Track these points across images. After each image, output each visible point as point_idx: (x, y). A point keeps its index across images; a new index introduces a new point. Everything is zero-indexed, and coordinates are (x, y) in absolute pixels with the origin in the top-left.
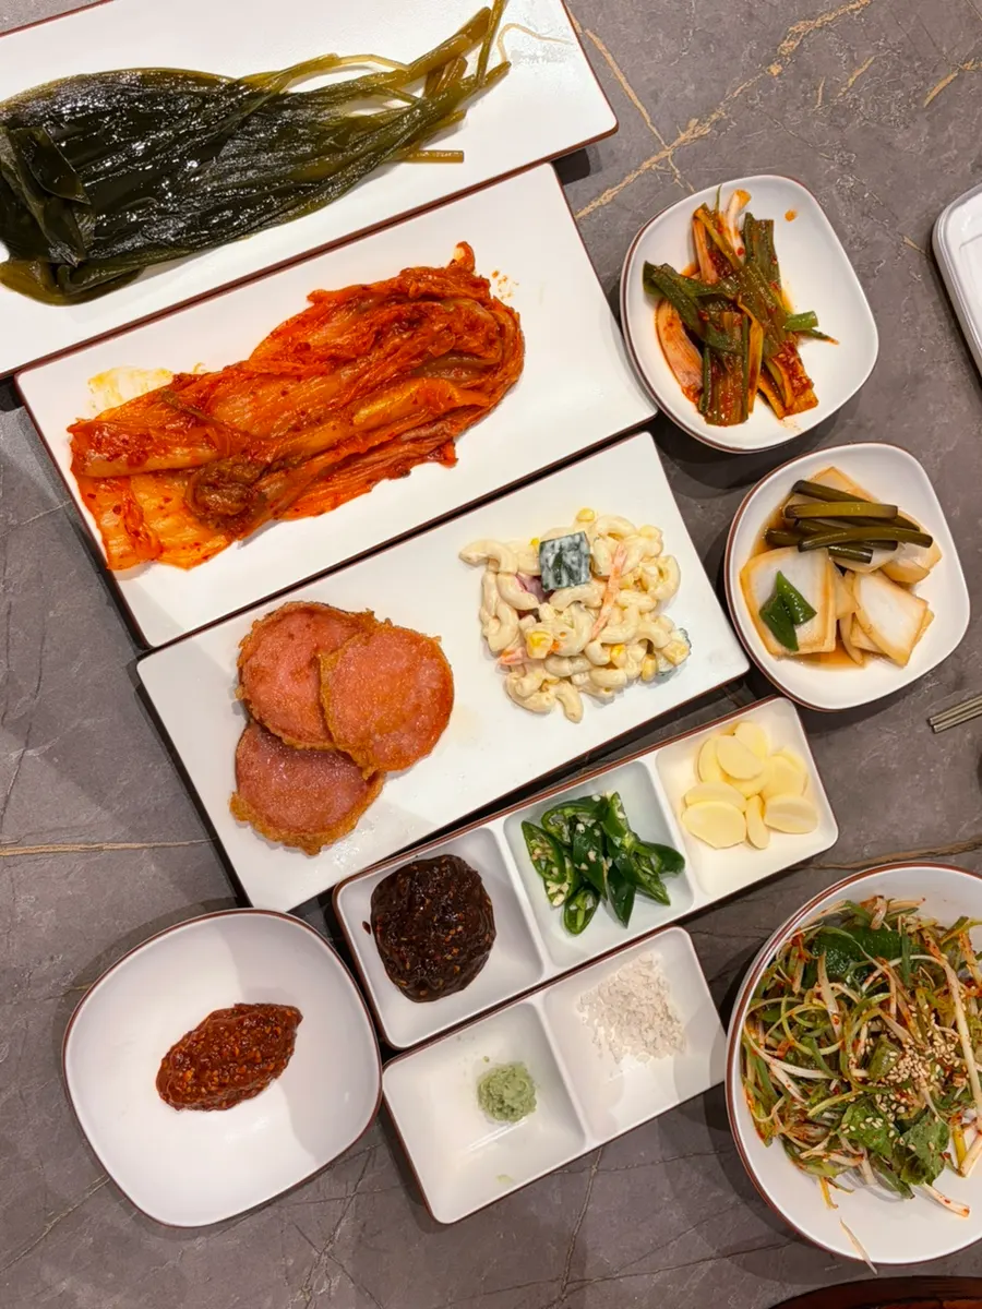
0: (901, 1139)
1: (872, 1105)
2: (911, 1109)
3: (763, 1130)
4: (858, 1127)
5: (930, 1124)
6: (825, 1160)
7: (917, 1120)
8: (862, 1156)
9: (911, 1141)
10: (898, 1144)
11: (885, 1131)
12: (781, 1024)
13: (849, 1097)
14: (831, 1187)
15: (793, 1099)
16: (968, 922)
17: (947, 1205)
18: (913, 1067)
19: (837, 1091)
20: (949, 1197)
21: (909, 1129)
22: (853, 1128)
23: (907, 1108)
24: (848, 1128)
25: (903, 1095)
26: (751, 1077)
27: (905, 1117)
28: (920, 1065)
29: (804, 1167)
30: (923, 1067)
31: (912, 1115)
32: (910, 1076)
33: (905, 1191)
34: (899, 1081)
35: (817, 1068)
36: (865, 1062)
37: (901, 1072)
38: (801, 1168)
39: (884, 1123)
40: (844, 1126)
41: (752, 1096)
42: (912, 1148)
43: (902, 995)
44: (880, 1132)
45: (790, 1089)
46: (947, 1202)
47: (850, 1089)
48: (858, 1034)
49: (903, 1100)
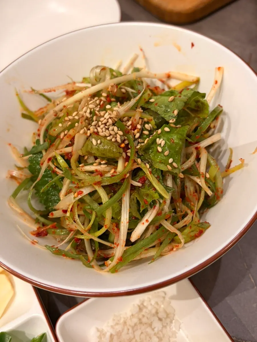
0: (171, 121)
1: (147, 149)
2: (146, 119)
3: (196, 233)
4: (169, 157)
5: (156, 104)
6: (208, 176)
7: (155, 114)
8: (197, 148)
9: (172, 114)
10: (176, 123)
11: (166, 135)
12: (100, 237)
13: (146, 168)
14: (233, 165)
15: (158, 214)
16: (25, 112)
17: (219, 82)
18: (105, 124)
19: (144, 180)
20: (213, 82)
21: (163, 118)
22: (171, 160)
23: (144, 123)
24: (171, 164)
25: (135, 128)
26: (152, 253)
27: (153, 122)
28: (102, 119)
29: (220, 190)
30: (103, 116)
31: (152, 118)
32: (113, 124)
33: (217, 113)
34: (121, 133)
35: (120, 201)
36: (112, 162)
37: (112, 133)
38: (222, 192)
39: (160, 138)
40: (170, 168)
41: (170, 247)
42: (176, 112)
43: (59, 144)
44: (168, 139)
45: (150, 220)
46: (216, 82)
47: (139, 169)
48: (92, 172)
49: (139, 126)
